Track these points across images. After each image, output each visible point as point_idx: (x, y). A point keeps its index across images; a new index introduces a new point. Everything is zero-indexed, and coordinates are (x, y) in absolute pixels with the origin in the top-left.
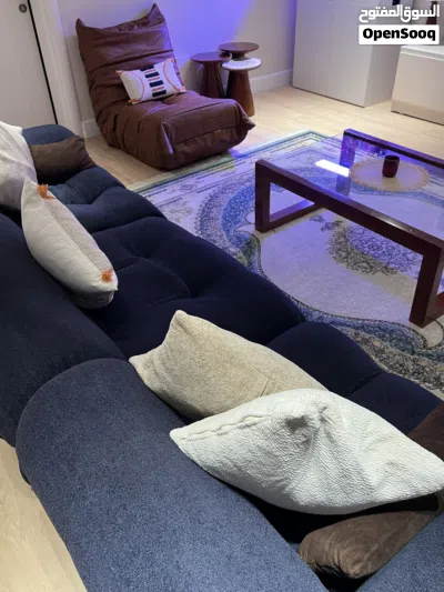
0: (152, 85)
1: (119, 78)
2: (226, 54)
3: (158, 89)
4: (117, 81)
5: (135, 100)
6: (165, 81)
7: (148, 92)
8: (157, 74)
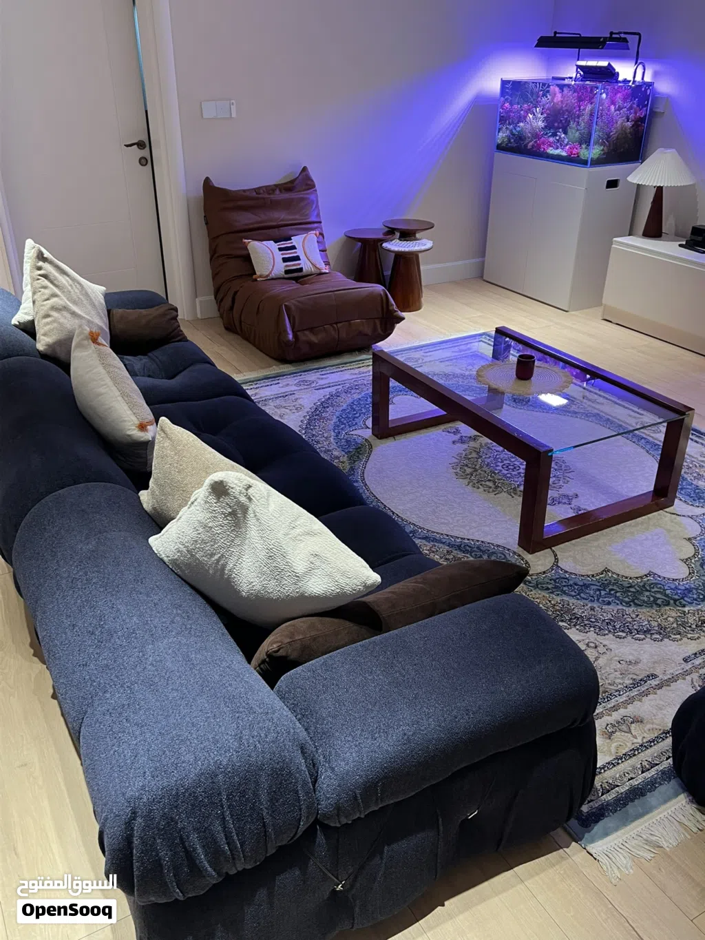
0: (285, 260)
1: (246, 249)
2: (391, 232)
3: (292, 265)
4: (244, 252)
5: (261, 276)
6: (302, 257)
7: (280, 268)
8: (294, 248)
